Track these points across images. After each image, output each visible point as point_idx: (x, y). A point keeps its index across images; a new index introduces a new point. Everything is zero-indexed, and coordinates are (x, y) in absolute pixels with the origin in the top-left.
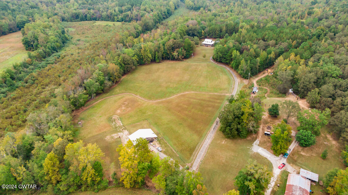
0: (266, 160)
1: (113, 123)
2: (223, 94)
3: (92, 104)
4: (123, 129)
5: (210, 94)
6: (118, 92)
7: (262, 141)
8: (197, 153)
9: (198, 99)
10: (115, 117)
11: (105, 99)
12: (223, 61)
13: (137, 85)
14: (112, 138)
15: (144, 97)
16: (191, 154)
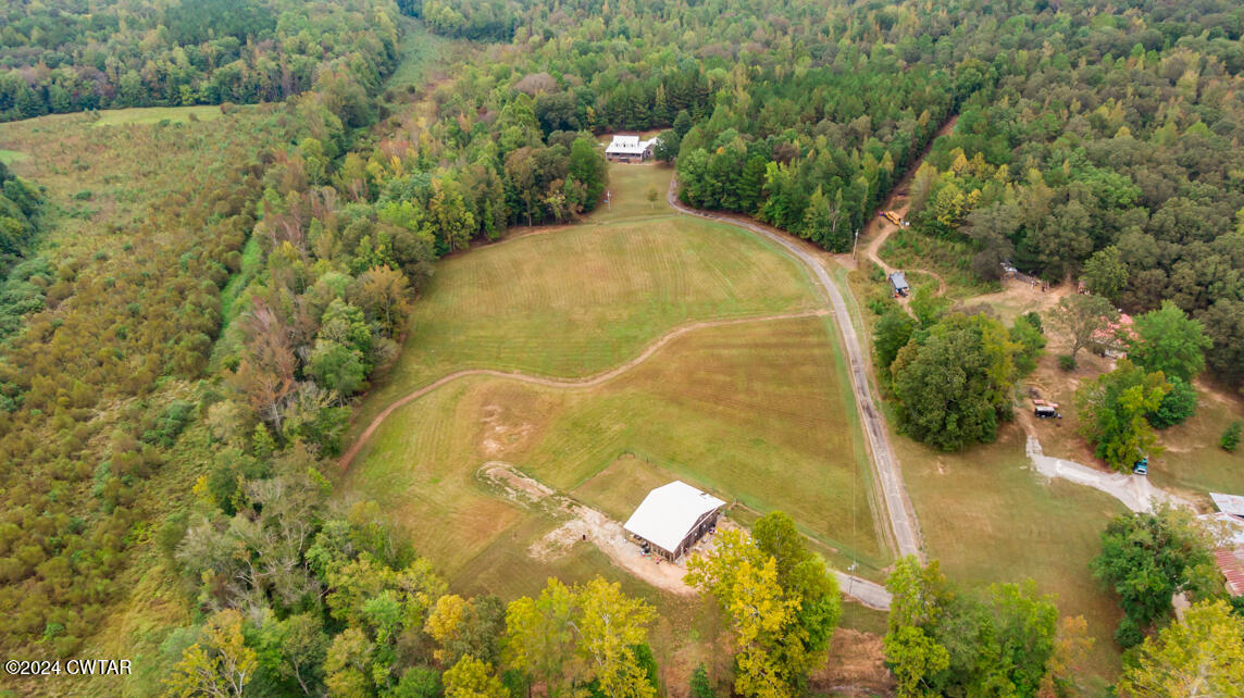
0: (1097, 493)
1: (508, 493)
2: (806, 314)
3: (358, 440)
4: (569, 507)
5: (762, 319)
6: (428, 373)
7: (1044, 438)
8: (886, 525)
9: (745, 346)
10: (494, 469)
11: (396, 410)
12: (726, 201)
13: (482, 337)
14: (555, 547)
15: (543, 374)
16: (872, 535)
